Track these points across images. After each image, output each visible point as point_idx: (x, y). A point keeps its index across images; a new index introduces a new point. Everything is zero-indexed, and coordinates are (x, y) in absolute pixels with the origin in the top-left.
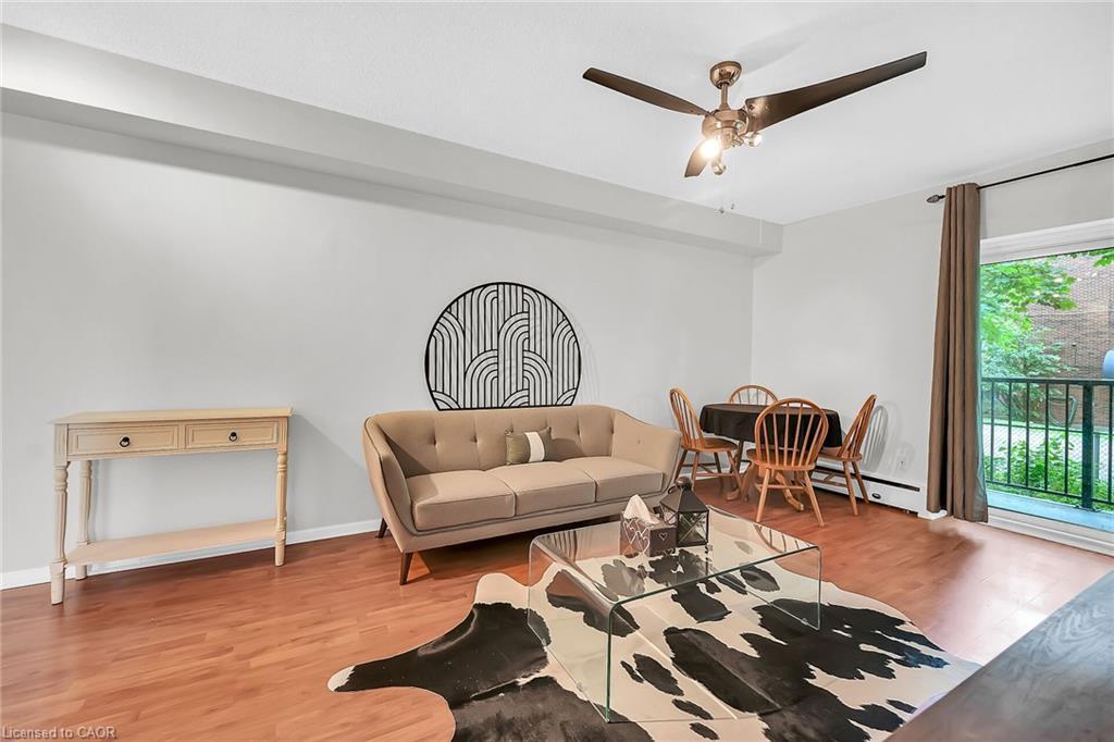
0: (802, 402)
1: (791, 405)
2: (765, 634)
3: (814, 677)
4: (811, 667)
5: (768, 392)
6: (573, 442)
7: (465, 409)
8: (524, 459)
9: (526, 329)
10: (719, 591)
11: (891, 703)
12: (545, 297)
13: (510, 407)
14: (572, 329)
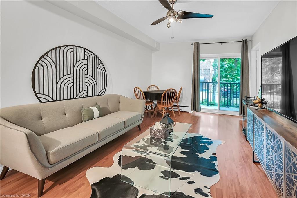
0: (172, 89)
1: (170, 90)
2: (184, 150)
3: (199, 156)
4: (197, 154)
5: (157, 87)
6: (107, 108)
7: (56, 101)
8: (91, 118)
9: (86, 66)
10: (167, 143)
11: (213, 154)
12: (94, 54)
13: (79, 98)
14: (104, 67)
